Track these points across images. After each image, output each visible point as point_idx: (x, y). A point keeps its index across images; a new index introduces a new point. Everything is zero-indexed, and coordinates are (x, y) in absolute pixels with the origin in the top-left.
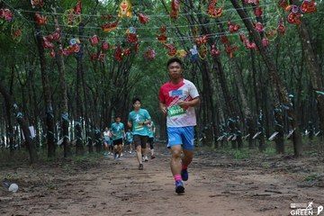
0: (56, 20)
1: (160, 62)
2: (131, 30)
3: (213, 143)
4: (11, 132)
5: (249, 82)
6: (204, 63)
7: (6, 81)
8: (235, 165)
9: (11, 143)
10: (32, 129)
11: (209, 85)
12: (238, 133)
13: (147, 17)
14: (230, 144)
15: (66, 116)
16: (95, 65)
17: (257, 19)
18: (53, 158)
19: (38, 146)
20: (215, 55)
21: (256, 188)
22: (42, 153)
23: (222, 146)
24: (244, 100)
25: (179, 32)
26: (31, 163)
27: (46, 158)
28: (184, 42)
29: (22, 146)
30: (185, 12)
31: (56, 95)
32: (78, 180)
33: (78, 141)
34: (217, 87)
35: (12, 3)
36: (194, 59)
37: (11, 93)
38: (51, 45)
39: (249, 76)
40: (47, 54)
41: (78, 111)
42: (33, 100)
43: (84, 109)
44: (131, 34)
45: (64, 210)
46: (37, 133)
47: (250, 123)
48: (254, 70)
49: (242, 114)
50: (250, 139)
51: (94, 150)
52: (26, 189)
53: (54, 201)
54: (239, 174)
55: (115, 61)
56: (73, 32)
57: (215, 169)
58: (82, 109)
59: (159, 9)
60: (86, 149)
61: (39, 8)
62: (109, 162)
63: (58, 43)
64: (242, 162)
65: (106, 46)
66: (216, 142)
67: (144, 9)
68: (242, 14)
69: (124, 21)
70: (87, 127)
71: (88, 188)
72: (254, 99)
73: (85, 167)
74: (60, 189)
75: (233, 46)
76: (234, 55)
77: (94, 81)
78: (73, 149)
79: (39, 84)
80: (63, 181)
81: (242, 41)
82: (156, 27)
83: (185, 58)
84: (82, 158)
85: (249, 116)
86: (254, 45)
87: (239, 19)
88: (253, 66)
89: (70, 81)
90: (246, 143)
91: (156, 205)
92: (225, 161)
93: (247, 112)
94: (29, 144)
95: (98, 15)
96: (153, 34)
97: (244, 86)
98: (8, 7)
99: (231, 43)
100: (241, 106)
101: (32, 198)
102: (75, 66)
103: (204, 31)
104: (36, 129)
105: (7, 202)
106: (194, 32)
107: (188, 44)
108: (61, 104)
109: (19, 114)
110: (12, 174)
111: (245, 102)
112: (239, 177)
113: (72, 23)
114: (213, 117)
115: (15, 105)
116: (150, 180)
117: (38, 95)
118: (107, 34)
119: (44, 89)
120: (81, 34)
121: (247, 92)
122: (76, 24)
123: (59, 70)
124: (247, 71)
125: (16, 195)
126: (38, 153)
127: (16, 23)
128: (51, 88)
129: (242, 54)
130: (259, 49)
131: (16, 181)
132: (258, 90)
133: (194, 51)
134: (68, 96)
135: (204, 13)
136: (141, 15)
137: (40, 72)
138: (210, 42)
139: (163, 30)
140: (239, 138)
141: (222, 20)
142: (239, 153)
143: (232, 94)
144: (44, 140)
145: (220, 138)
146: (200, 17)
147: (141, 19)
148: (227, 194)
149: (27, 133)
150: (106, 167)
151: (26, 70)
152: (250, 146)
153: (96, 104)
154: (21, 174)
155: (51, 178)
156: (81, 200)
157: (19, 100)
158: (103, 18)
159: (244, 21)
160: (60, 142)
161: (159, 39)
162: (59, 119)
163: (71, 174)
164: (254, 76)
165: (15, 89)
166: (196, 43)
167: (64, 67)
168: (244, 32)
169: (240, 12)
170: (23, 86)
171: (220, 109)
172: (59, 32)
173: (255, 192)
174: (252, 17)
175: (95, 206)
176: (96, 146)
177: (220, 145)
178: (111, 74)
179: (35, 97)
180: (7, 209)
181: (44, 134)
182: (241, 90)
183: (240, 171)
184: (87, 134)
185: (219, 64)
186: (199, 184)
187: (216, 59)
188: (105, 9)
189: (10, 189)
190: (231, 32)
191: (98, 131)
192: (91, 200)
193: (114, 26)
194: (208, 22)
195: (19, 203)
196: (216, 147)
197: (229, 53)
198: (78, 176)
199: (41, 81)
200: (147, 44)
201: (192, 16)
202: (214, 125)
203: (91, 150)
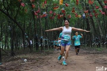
0: (38, 6)
1: (72, 19)
2: (63, 9)
3: (91, 46)
4: (24, 42)
5: (102, 25)
6: (87, 19)
7: (23, 26)
8: (98, 53)
9: (24, 46)
10: (31, 41)
11: (89, 27)
12: (99, 42)
13: (68, 4)
14: (96, 46)
15: (42, 37)
16: (51, 20)
17: (105, 4)
18: (38, 51)
19: (33, 47)
20: (91, 16)
21: (105, 61)
22: (34, 49)
23: (93, 47)
24: (101, 31)
25: (79, 9)
26: (31, 52)
27: (35, 51)
28: (80, 13)
29: (28, 47)
30: (81, 2)
31: (38, 30)
32: (46, 58)
33: (46, 45)
34: (92, 27)
35: (24, 1)
36: (84, 18)
37: (24, 30)
38: (37, 14)
39: (103, 23)
40: (36, 17)
41: (46, 35)
42: (31, 32)
43: (48, 35)
44: (63, 10)
45: (42, 68)
46: (33, 43)
47: (103, 39)
48: (104, 21)
49: (100, 36)
50: (103, 44)
51: (51, 48)
52: (29, 61)
53: (38, 65)
54: (99, 56)
55: (58, 19)
56: (44, 10)
57: (91, 55)
58: (47, 35)
59: (72, 2)
60: (48, 48)
61: (33, 2)
62: (56, 52)
63: (39, 13)
64: (100, 52)
65: (55, 14)
66: (92, 45)
67: (67, 2)
68: (100, 3)
69: (61, 6)
70: (49, 41)
71: (49, 61)
72: (104, 31)
73: (48, 54)
74: (40, 61)
75: (97, 13)
76: (97, 16)
77: (51, 26)
78: (44, 48)
79: (33, 27)
80: (41, 58)
81: (100, 12)
82: (71, 8)
83: (81, 18)
84: (47, 51)
85: (102, 37)
86: (104, 13)
87: (99, 4)
88: (104, 20)
89: (43, 26)
90: (101, 46)
91: (72, 66)
92: (95, 52)
93: (102, 35)
94: (30, 46)
95: (52, 4)
96: (70, 10)
97: (101, 27)
98: (23, 2)
99: (96, 12)
100: (100, 33)
101: (31, 64)
102: (44, 21)
103: (87, 9)
104: (32, 41)
105: (23, 65)
106: (84, 9)
107: (82, 13)
108: (40, 33)
109: (27, 37)
110: (25, 56)
111: (101, 32)
112: (99, 57)
113: (44, 7)
114: (90, 37)
115: (26, 34)
116: (70, 58)
117: (33, 30)
118: (55, 10)
119: (35, 28)
120: (46, 10)
121: (102, 28)
122: (45, 7)
123: (40, 22)
124: (102, 22)
125: (26, 63)
126: (33, 49)
127: (26, 7)
128: (37, 28)
129: (100, 16)
130: (106, 14)
131: (26, 58)
132: (106, 28)
133: (84, 15)
134: (42, 30)
135: (87, 2)
136: (66, 4)
137: (33, 23)
138: (89, 12)
139: (74, 9)
140: (99, 44)
141: (93, 5)
142: (99, 49)
143: (97, 30)
144: (35, 45)
145: (93, 44)
146: (86, 4)
147: (66, 5)
148: (95, 63)
149: (30, 43)
150: (55, 54)
151: (29, 22)
152: (103, 47)
153: (51, 33)
154: (28, 56)
155: (37, 57)
156: (47, 64)
157: (27, 32)
158: (54, 5)
159: (101, 5)
160: (40, 46)
161: (72, 12)
162: (40, 38)
163: (44, 56)
164: (104, 23)
165: (25, 28)
166: (84, 13)
167: (41, 21)
168: (101, 9)
169: (99, 2)
170: (28, 27)
171: (93, 35)
172: (39, 10)
173: (105, 62)
174: (103, 3)
175: (52, 67)
176: (52, 47)
177: (93, 46)
178: (56, 23)
179: (32, 31)
180: (23, 67)
181: (35, 43)
182: (100, 28)
183: (100, 55)
184: (49, 43)
185: (92, 20)
186: (86, 59)
187: (91, 18)
188: (54, 2)
189: (24, 61)
190: (96, 9)
191: (52, 42)
192: (51, 64)
193: (57, 8)
194: (88, 5)
195: (27, 65)
196: (92, 47)
197: (96, 16)
198: (46, 57)
199: (34, 26)
200: (68, 13)
201: (83, 4)
202: (91, 40)
203: (50, 48)
